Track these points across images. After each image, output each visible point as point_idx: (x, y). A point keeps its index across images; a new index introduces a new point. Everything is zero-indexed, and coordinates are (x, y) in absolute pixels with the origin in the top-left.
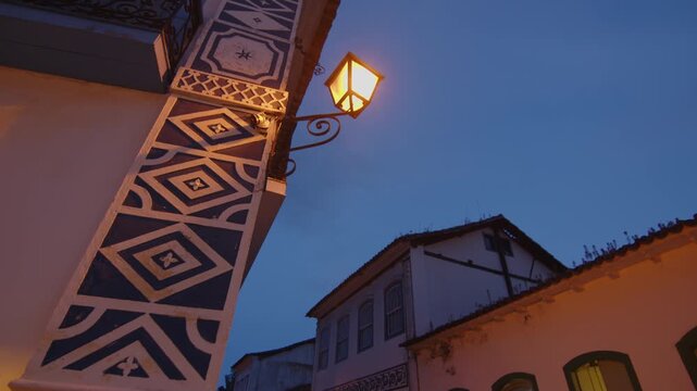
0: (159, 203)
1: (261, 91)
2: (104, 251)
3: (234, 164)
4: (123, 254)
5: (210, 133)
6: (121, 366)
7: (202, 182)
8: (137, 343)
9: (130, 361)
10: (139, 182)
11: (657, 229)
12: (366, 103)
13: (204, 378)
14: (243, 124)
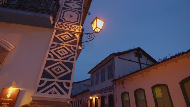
0: (55, 57)
1: (75, 27)
2: (45, 68)
3: (70, 46)
4: (49, 69)
5: (64, 39)
6: (52, 92)
7: (64, 51)
8: (54, 88)
9: (53, 91)
10: (50, 52)
11: (178, 54)
12: (101, 30)
13: (68, 94)
14: (72, 36)
